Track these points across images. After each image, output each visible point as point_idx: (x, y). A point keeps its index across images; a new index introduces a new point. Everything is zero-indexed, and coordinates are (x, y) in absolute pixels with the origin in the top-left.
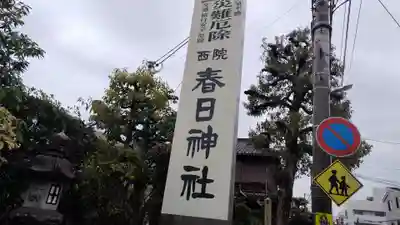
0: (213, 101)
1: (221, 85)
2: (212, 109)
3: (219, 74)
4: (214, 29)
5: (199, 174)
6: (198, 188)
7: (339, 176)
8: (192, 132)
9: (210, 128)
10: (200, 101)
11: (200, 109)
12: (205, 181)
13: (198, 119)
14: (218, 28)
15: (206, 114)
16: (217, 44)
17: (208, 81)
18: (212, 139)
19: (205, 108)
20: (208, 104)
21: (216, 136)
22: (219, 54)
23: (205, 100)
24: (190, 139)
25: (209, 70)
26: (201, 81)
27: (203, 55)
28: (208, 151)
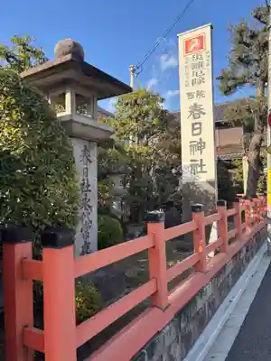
0: (200, 124)
1: (204, 114)
2: (200, 128)
3: (202, 107)
4: (195, 77)
5: (199, 163)
6: (199, 169)
8: (191, 142)
9: (201, 139)
10: (193, 125)
11: (193, 129)
12: (201, 165)
13: (193, 135)
14: (197, 76)
15: (198, 131)
17: (196, 112)
18: (203, 145)
19: (197, 128)
20: (198, 126)
21: (204, 143)
22: (200, 94)
23: (196, 123)
24: (191, 146)
25: (195, 105)
26: (191, 112)
27: (190, 95)
28: (201, 151)
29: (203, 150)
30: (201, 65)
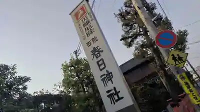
0: (102, 59)
1: (102, 51)
2: (104, 63)
3: (99, 48)
5: (113, 91)
6: (116, 97)
8: (101, 76)
9: (107, 71)
10: (98, 62)
11: (99, 66)
12: (117, 93)
13: (101, 70)
14: (88, 30)
15: (103, 66)
16: (91, 36)
17: (96, 53)
18: (110, 75)
19: (101, 64)
21: (111, 73)
22: (95, 40)
24: (102, 80)
25: (94, 48)
26: (94, 54)
27: (89, 44)
28: (112, 81)
29: (113, 79)
30: (88, 22)
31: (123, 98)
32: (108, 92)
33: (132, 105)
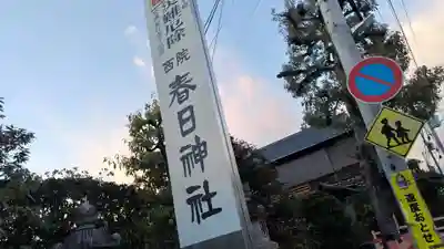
0: (190, 108)
1: (193, 87)
2: (192, 117)
3: (188, 77)
4: (170, 33)
5: (202, 191)
6: (205, 207)
7: (392, 124)
8: (182, 150)
9: (197, 138)
10: (180, 115)
11: (182, 122)
13: (184, 134)
14: (173, 30)
15: (189, 124)
16: (177, 47)
18: (202, 148)
19: (187, 118)
20: (188, 114)
22: (182, 56)
23: (184, 111)
24: (183, 159)
25: (178, 78)
26: (175, 93)
27: (168, 65)
28: (202, 163)
29: (204, 160)
30: (175, 11)
31: (220, 210)
32: (190, 190)
33: (237, 232)
